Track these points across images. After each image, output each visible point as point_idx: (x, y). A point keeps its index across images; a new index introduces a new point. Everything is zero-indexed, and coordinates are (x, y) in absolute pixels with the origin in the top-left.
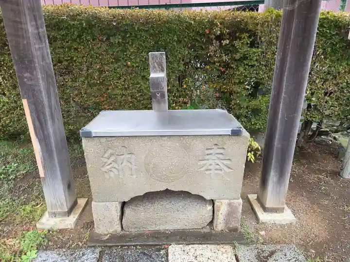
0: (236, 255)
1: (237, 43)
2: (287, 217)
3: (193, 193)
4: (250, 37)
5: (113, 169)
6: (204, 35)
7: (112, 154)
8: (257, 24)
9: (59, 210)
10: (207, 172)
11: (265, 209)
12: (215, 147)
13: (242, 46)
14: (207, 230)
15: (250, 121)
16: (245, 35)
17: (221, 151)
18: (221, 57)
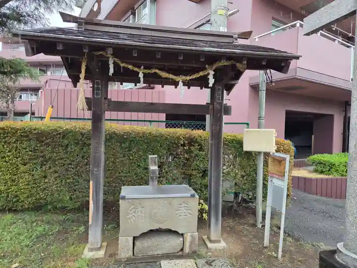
0: (196, 263)
1: (192, 148)
2: (222, 244)
3: (173, 230)
4: (199, 145)
5: (133, 217)
6: (175, 143)
7: (134, 208)
8: (202, 140)
9: (96, 247)
10: (180, 217)
11: (211, 241)
12: (184, 204)
13: (195, 149)
14: (180, 253)
15: (202, 192)
16: (196, 144)
17: (187, 205)
18: (184, 155)
